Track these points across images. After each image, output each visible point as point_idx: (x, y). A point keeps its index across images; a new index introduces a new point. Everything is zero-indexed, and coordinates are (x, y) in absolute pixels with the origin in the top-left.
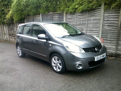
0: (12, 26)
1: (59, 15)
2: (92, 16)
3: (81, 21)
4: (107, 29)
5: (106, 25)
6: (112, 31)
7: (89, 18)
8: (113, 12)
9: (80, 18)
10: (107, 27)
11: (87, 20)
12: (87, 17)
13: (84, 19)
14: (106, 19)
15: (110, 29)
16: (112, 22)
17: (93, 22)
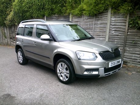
0: (13, 28)
1: (65, 18)
2: (99, 20)
3: (88, 24)
4: (114, 34)
5: (113, 29)
6: (119, 37)
7: (96, 22)
8: (120, 16)
9: (87, 21)
10: (114, 32)
11: (94, 23)
12: (94, 21)
13: (91, 23)
14: (113, 24)
15: (117, 34)
16: (119, 27)
17: (100, 26)
